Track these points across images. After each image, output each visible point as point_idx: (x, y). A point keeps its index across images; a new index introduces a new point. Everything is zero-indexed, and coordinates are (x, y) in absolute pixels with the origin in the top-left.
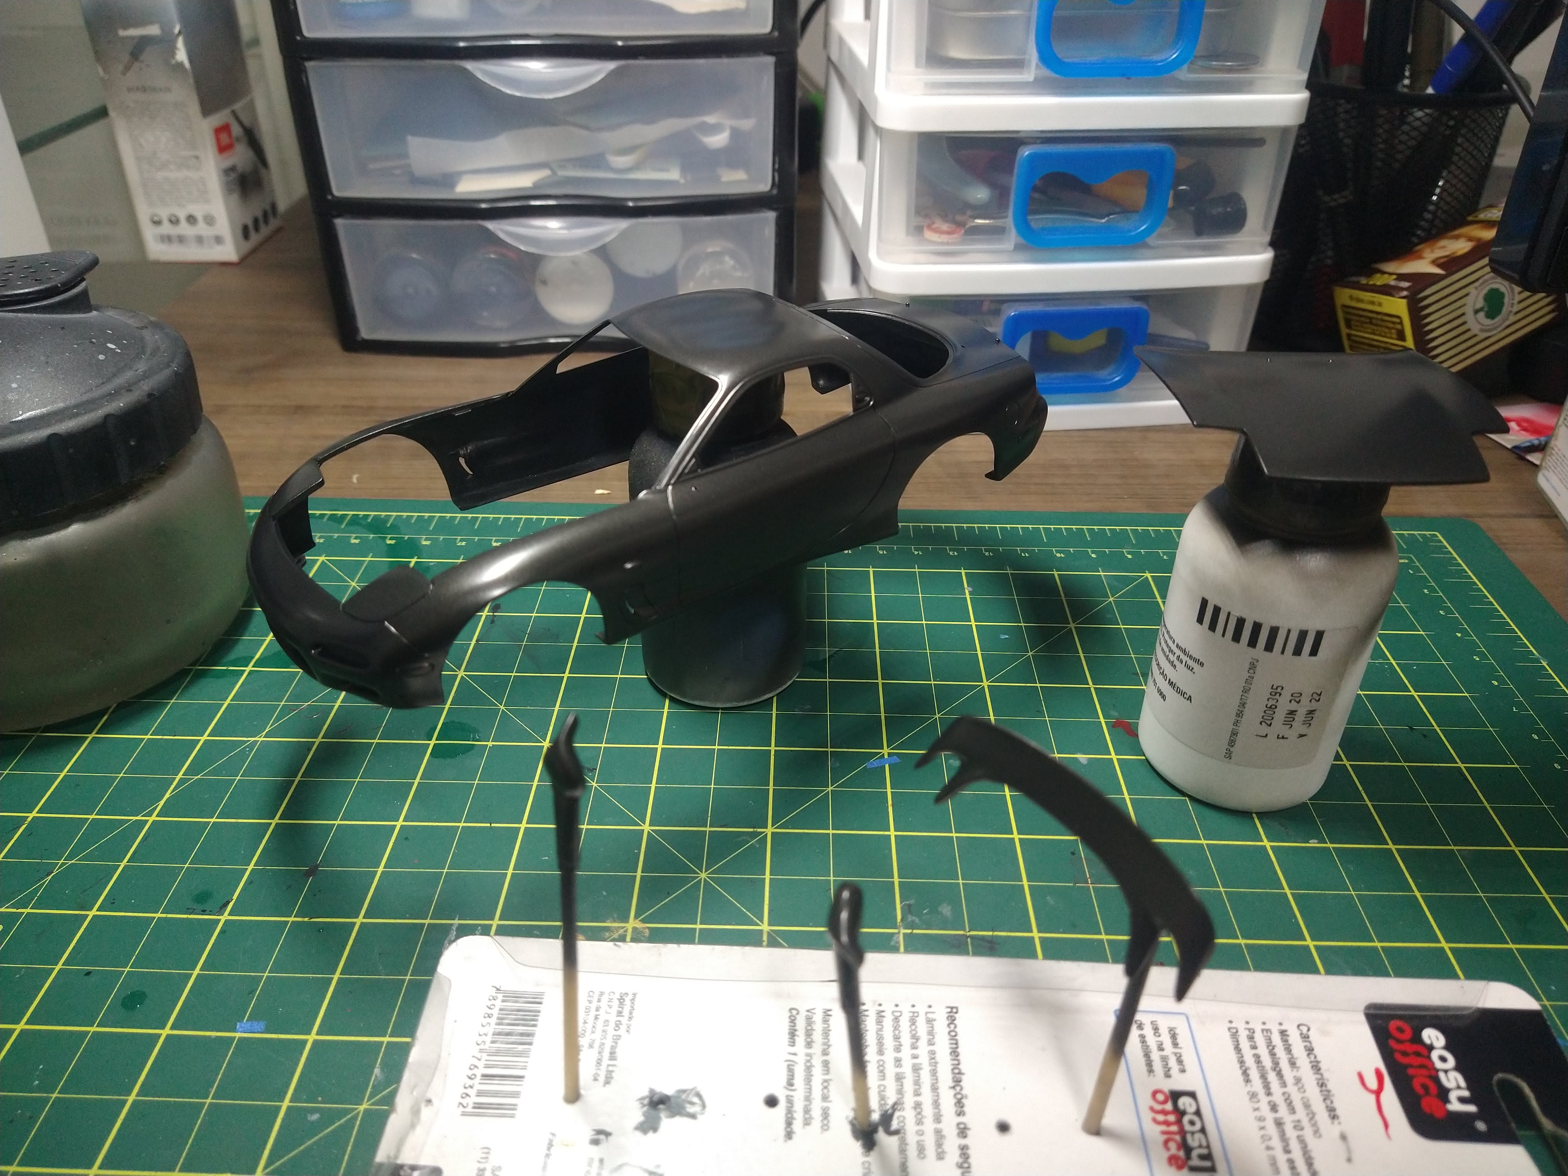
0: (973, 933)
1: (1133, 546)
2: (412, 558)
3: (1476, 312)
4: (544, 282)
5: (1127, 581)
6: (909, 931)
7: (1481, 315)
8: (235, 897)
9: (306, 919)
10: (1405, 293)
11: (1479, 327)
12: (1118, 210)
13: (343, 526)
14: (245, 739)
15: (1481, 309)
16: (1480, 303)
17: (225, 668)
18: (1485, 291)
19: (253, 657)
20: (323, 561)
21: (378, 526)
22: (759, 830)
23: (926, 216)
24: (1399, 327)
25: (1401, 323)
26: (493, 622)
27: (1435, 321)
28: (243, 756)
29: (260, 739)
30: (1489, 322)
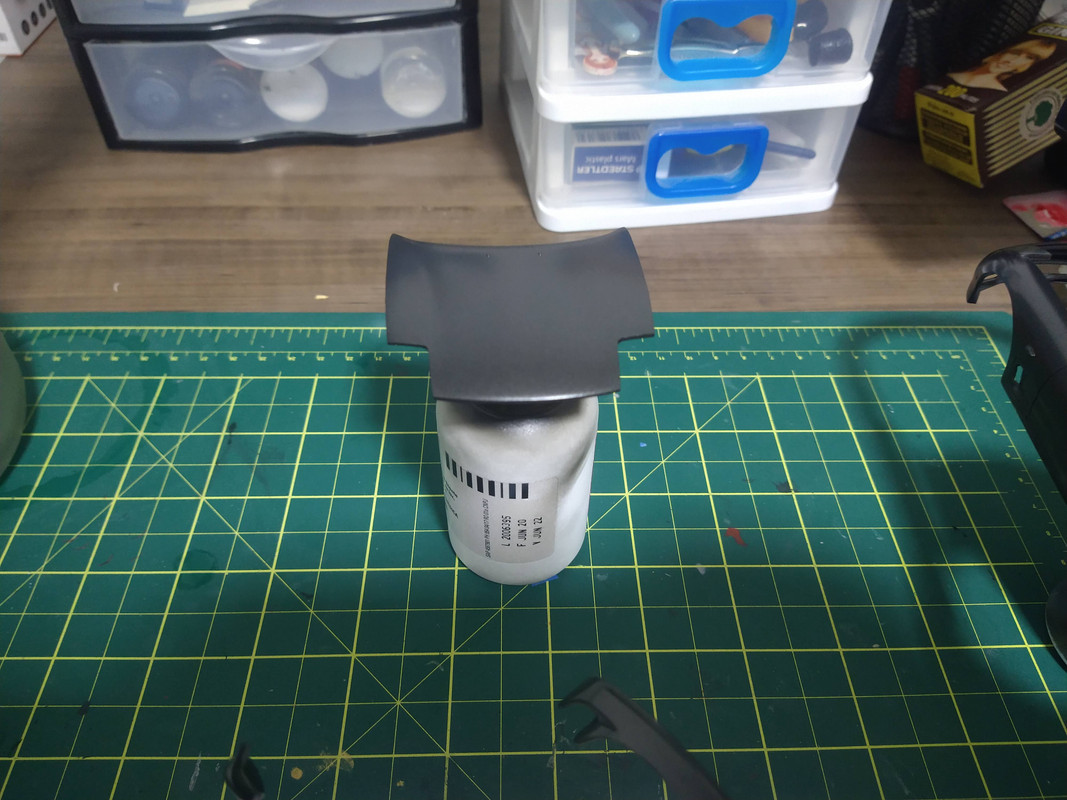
0: (611, 752)
1: (748, 347)
2: (162, 375)
3: (1028, 121)
4: (268, 88)
5: (741, 383)
6: (562, 752)
7: (1032, 124)
8: (23, 738)
9: (81, 758)
10: (974, 109)
11: (1029, 133)
12: (747, 41)
13: (105, 343)
14: (28, 573)
15: (1032, 119)
16: (1032, 114)
17: (10, 499)
18: (1038, 103)
19: (32, 486)
20: (89, 383)
21: (134, 342)
22: (444, 654)
23: (586, 46)
24: (966, 134)
25: (968, 131)
26: (230, 442)
27: (995, 130)
28: (26, 591)
29: (39, 572)
30: (1038, 128)
